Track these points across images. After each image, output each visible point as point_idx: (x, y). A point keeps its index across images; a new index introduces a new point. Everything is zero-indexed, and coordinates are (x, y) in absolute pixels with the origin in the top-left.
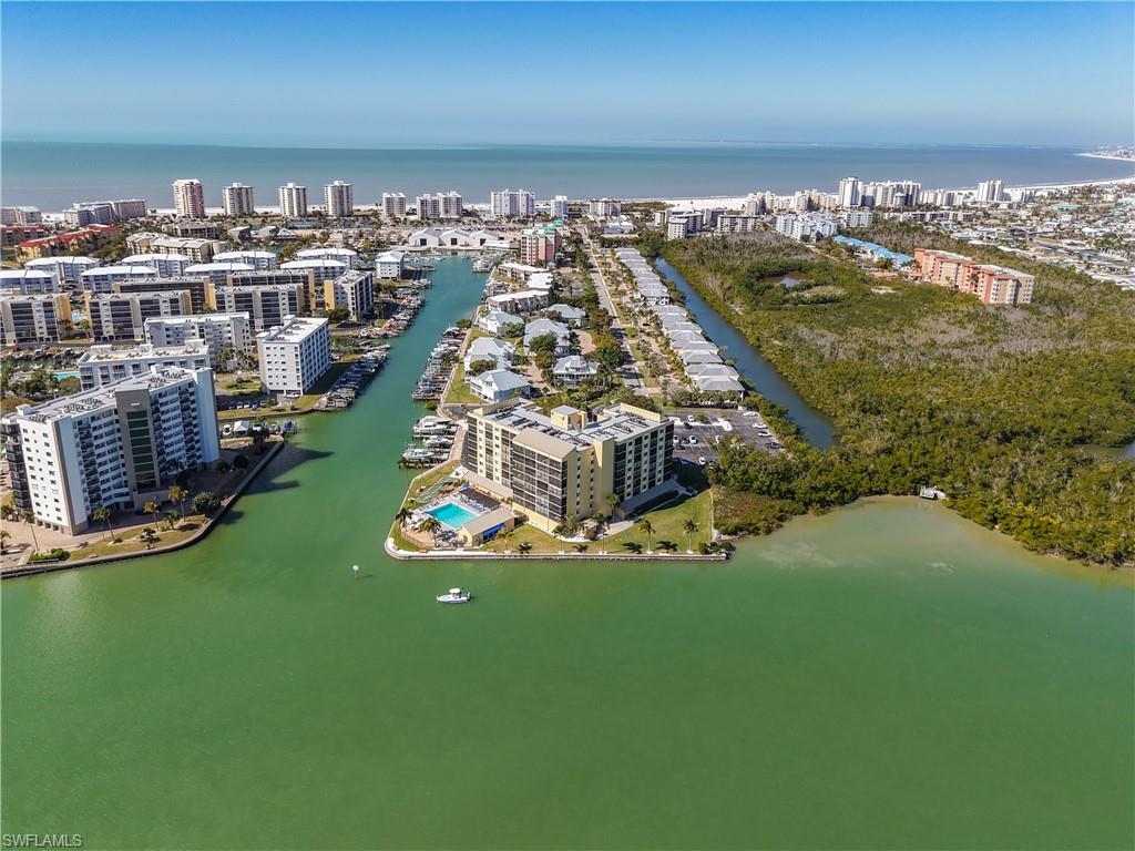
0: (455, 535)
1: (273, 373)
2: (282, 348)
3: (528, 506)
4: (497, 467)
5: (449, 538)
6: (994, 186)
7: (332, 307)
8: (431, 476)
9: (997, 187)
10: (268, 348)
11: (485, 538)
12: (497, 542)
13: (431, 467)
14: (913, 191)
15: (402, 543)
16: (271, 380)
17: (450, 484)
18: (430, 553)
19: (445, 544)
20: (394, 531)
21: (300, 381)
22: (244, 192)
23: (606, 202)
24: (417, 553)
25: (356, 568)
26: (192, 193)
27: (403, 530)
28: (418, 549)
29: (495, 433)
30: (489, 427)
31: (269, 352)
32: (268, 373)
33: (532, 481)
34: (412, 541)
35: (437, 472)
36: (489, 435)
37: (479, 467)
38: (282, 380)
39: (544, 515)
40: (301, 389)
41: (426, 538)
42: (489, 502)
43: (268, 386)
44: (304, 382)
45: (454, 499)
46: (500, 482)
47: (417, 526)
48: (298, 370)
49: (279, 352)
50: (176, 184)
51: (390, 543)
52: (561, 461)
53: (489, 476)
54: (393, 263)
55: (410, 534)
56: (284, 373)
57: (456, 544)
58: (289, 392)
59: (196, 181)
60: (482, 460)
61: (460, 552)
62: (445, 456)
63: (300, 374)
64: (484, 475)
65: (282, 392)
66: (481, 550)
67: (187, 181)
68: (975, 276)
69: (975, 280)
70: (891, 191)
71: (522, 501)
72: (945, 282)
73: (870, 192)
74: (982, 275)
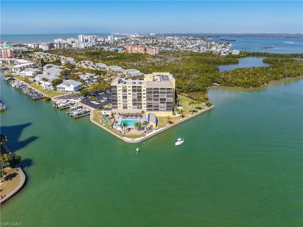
3: (155, 110)
4: (130, 102)
8: (96, 116)
17: (107, 116)
30: (124, 87)
33: (157, 100)
39: (164, 111)
45: (120, 119)
52: (172, 87)
53: (125, 107)
64: (122, 108)
68: (145, 49)
69: (145, 50)
70: (92, 38)
71: (152, 109)
72: (136, 52)
73: (86, 38)
74: (148, 48)
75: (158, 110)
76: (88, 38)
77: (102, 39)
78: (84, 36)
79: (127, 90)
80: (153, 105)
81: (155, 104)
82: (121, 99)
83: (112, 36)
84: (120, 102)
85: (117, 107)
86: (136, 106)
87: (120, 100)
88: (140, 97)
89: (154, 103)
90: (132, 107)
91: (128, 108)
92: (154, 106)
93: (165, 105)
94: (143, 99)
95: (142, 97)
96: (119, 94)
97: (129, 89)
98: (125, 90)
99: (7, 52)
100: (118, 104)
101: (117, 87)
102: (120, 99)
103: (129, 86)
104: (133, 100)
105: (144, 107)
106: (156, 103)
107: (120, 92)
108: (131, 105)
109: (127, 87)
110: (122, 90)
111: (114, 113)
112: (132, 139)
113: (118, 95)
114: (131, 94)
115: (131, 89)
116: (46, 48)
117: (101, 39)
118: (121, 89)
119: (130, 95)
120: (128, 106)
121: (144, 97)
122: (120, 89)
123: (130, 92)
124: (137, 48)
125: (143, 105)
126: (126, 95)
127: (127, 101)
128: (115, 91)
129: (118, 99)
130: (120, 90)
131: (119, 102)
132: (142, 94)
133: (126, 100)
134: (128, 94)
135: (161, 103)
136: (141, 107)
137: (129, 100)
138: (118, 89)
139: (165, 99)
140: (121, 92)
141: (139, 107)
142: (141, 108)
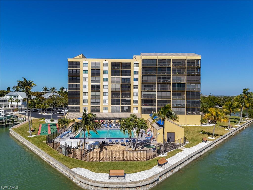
37: (82, 105)
39: (180, 113)
71: (153, 110)
79: (102, 72)
80: (157, 99)
81: (162, 97)
82: (87, 90)
84: (85, 98)
85: (79, 108)
86: (119, 107)
87: (84, 94)
88: (127, 87)
89: (160, 94)
90: (109, 109)
91: (102, 110)
92: (159, 102)
93: (185, 99)
94: (134, 91)
95: (132, 87)
96: (84, 79)
97: (106, 69)
98: (95, 72)
100: (81, 101)
101: (81, 64)
102: (85, 90)
103: (105, 62)
104: (113, 94)
105: (135, 109)
106: (164, 94)
107: (85, 76)
108: (108, 104)
109: (102, 65)
110: (90, 72)
111: (71, 120)
112: (110, 177)
113: (82, 83)
114: (110, 80)
115: (108, 68)
118: (88, 68)
119: (106, 83)
120: (102, 105)
121: (134, 88)
122: (85, 68)
123: (106, 76)
125: (133, 105)
126: (99, 81)
127: (99, 96)
128: (75, 74)
129: (82, 90)
130: (85, 72)
131: (82, 97)
132: (132, 80)
133: (97, 94)
134: (102, 80)
135: (174, 94)
136: (129, 108)
137: (104, 94)
138: (83, 68)
139: (184, 85)
140: (88, 76)
141: (125, 109)
142: (129, 110)
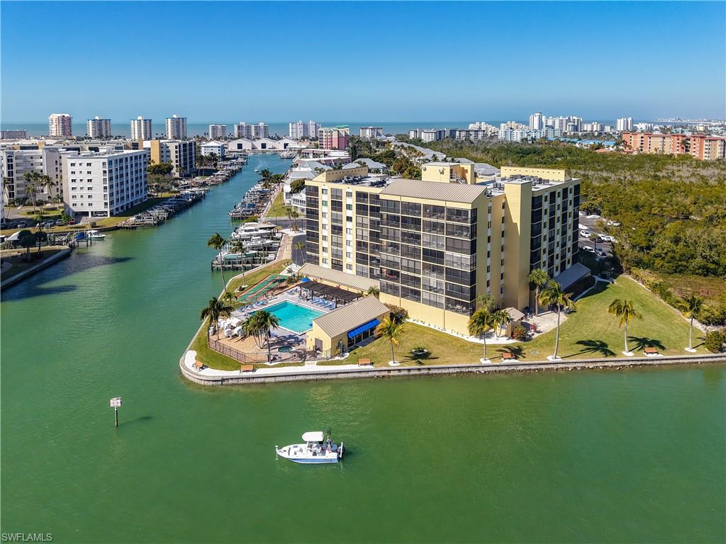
0: (298, 341)
1: (77, 193)
2: (89, 164)
3: (406, 294)
4: (350, 250)
5: (290, 345)
6: (627, 121)
7: (157, 162)
8: (254, 276)
9: (629, 122)
10: (73, 165)
11: (351, 343)
12: (372, 348)
13: (253, 267)
14: (578, 123)
15: (210, 357)
16: (74, 201)
17: (282, 281)
18: (260, 372)
19: (285, 355)
20: (199, 340)
21: (108, 201)
22: (103, 122)
23: (372, 129)
24: (236, 373)
25: (115, 403)
26: (63, 123)
27: (214, 338)
28: (238, 367)
29: (347, 201)
30: (336, 195)
31: (73, 169)
32: (72, 193)
33: (414, 253)
34: (227, 354)
35: (263, 271)
36: (337, 205)
37: (322, 255)
38: (88, 201)
39: (436, 304)
40: (108, 210)
41: (251, 347)
42: (342, 296)
43: (71, 206)
44: (112, 203)
45: (290, 297)
46: (353, 272)
47: (235, 331)
48: (105, 188)
49: (85, 169)
50: (51, 117)
51: (189, 359)
52: (469, 207)
53: (337, 266)
54: (215, 147)
55: (225, 342)
56: (90, 193)
57: (303, 356)
58: (95, 214)
59: (66, 115)
60: (326, 244)
61: (311, 367)
62: (271, 256)
63: (108, 193)
64: (329, 265)
65: (86, 214)
66: (348, 362)
67: (60, 115)
68: (684, 142)
69: (685, 145)
70: (564, 122)
71: (396, 288)
72: (655, 152)
73: (550, 123)
74: (692, 139)
75: (416, 295)
76: (554, 123)
77: (595, 126)
78: (544, 117)
79: (344, 207)
80: (401, 271)
81: (408, 269)
82: (328, 232)
83: (630, 119)
85: (318, 258)
86: (367, 269)
87: (324, 238)
89: (405, 263)
90: (354, 268)
91: (344, 269)
92: (405, 277)
93: (443, 282)
96: (324, 214)
97: (349, 201)
99: (332, 138)
100: (321, 249)
101: (320, 191)
102: (324, 232)
103: (347, 190)
104: (358, 244)
106: (411, 264)
107: (324, 209)
108: (353, 260)
109: (344, 195)
110: (330, 204)
113: (322, 220)
114: (354, 220)
115: (352, 201)
116: (431, 138)
117: (593, 126)
118: (328, 198)
119: (349, 225)
120: (345, 261)
122: (325, 198)
123: (349, 213)
124: (661, 139)
126: (341, 221)
127: (341, 245)
128: (313, 206)
129: (321, 232)
130: (325, 203)
131: (321, 243)
133: (339, 240)
134: (344, 219)
135: (427, 267)
137: (348, 242)
138: (321, 197)
139: (441, 255)
140: (328, 210)
141: (375, 273)
